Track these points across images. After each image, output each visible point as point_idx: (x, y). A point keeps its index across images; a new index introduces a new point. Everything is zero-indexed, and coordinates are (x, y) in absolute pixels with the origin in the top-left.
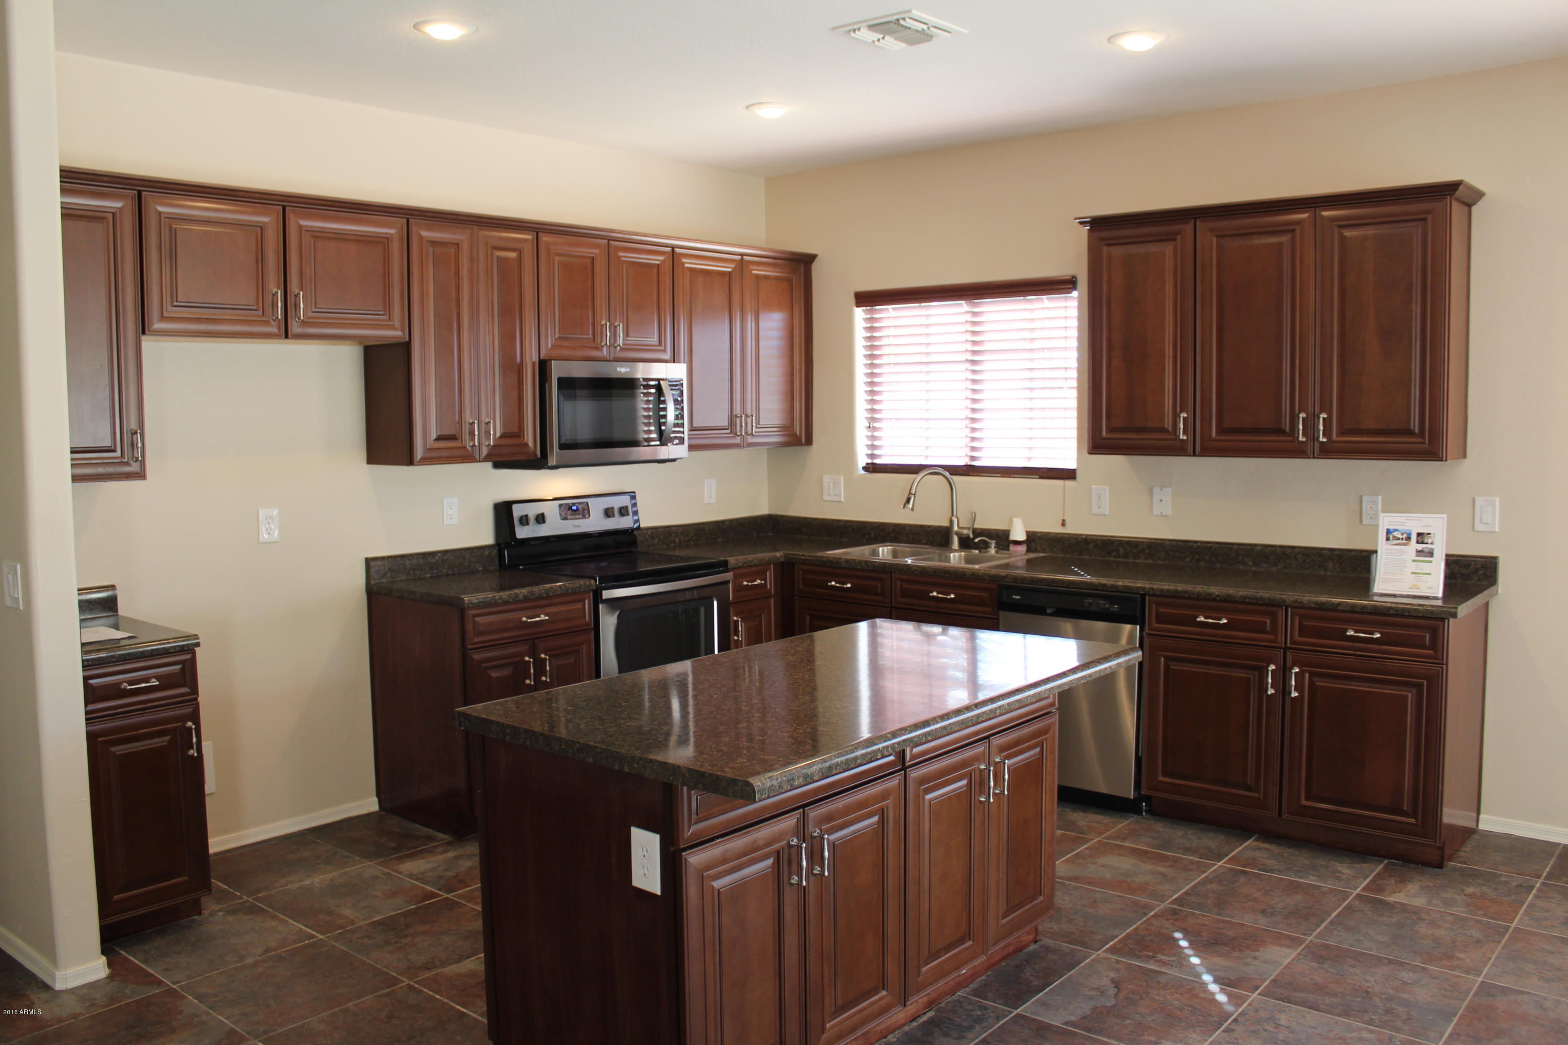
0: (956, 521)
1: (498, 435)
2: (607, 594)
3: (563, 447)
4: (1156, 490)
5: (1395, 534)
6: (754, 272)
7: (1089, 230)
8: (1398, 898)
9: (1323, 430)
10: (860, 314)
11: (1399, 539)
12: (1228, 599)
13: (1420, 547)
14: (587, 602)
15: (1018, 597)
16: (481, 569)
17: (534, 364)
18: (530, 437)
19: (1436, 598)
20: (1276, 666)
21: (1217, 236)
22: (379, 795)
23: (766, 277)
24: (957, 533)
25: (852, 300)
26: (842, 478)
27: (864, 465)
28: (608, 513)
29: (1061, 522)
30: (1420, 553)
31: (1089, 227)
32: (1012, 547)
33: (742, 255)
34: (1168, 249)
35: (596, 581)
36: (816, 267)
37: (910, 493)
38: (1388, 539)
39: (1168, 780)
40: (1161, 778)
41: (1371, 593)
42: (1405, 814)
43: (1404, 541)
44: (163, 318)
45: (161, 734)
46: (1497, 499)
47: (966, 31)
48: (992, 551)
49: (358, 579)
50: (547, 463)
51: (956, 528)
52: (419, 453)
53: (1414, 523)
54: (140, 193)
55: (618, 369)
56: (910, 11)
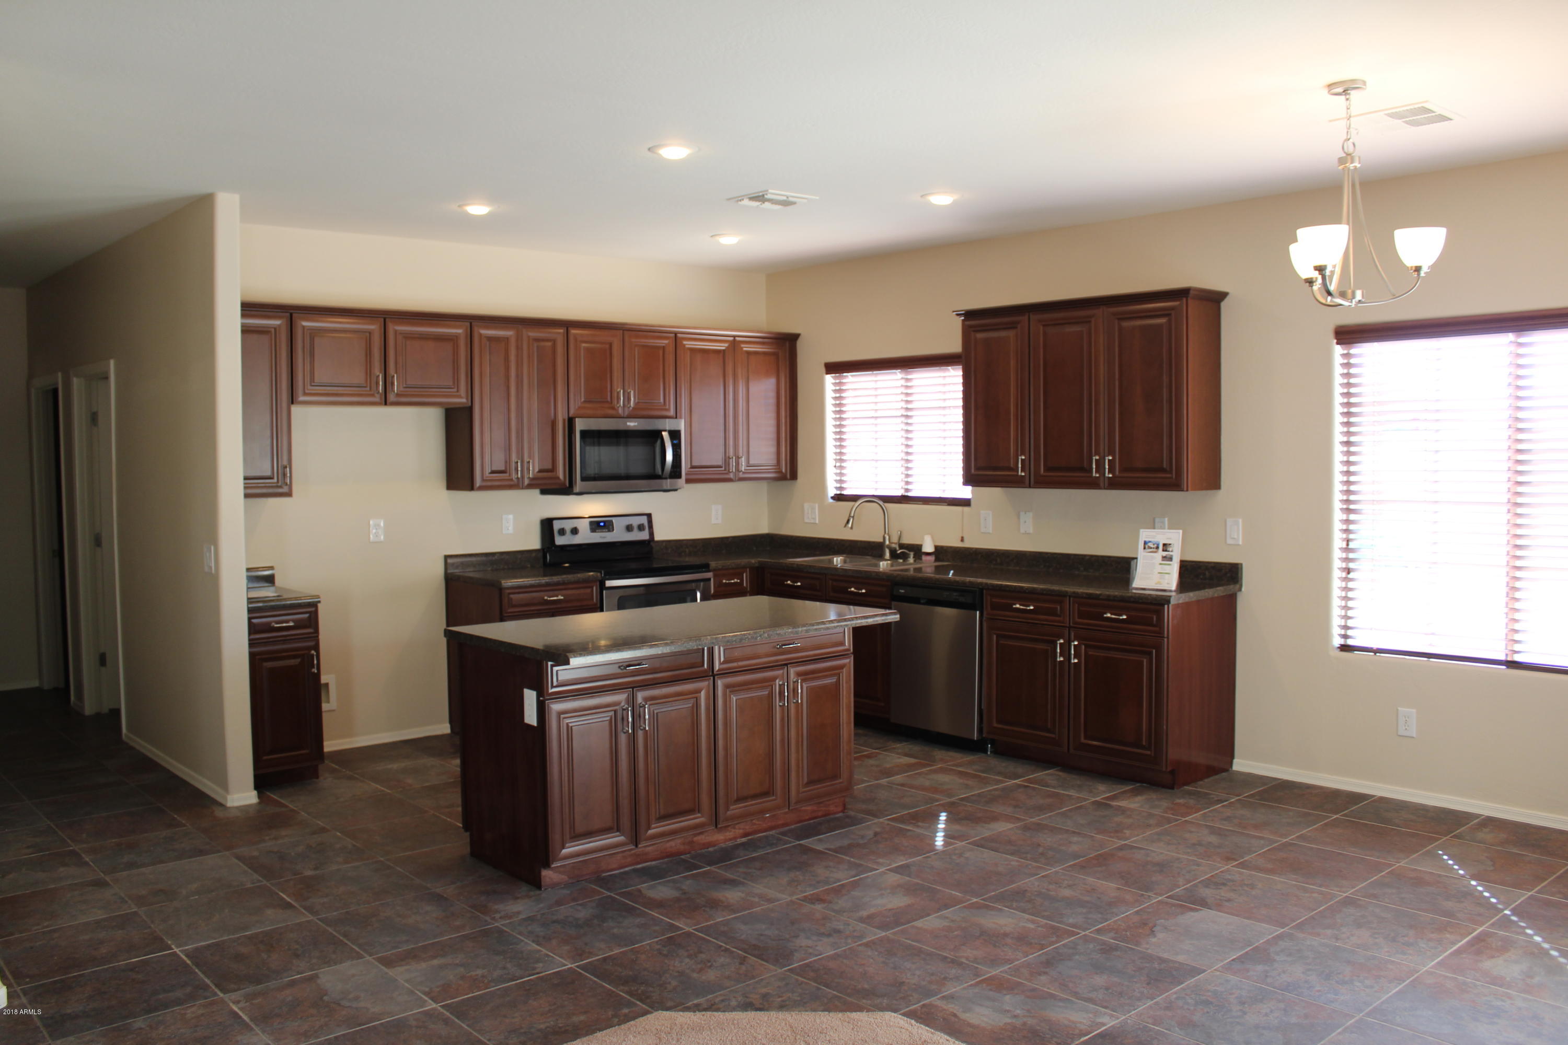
0: (887, 537)
1: (537, 470)
2: (609, 583)
3: (584, 479)
4: (1022, 514)
5: (1150, 544)
6: (745, 349)
7: (963, 320)
8: (1123, 803)
9: (1108, 469)
10: (829, 379)
11: (1151, 548)
12: (1032, 591)
13: (1165, 554)
14: (594, 588)
15: (903, 591)
16: (529, 566)
17: (564, 420)
18: (561, 473)
19: (1171, 591)
20: (1064, 640)
21: (1044, 326)
22: (451, 722)
23: (756, 353)
24: (888, 547)
25: (823, 370)
26: (817, 506)
27: (833, 495)
28: (629, 528)
29: (960, 539)
30: (1164, 558)
31: (963, 318)
32: (924, 558)
33: (734, 336)
34: (1011, 334)
35: (601, 574)
36: (800, 344)
37: (850, 516)
38: (1145, 548)
39: (1000, 726)
40: (995, 725)
41: (1130, 588)
42: (1143, 747)
43: (1155, 550)
44: (305, 394)
45: (295, 657)
46: (1240, 521)
47: (817, 198)
48: (911, 560)
49: (439, 570)
50: (573, 490)
51: (887, 542)
52: (478, 482)
53: (1159, 536)
54: (291, 315)
55: (628, 424)
56: (767, 191)
